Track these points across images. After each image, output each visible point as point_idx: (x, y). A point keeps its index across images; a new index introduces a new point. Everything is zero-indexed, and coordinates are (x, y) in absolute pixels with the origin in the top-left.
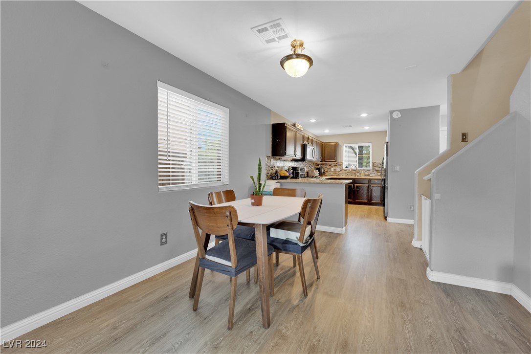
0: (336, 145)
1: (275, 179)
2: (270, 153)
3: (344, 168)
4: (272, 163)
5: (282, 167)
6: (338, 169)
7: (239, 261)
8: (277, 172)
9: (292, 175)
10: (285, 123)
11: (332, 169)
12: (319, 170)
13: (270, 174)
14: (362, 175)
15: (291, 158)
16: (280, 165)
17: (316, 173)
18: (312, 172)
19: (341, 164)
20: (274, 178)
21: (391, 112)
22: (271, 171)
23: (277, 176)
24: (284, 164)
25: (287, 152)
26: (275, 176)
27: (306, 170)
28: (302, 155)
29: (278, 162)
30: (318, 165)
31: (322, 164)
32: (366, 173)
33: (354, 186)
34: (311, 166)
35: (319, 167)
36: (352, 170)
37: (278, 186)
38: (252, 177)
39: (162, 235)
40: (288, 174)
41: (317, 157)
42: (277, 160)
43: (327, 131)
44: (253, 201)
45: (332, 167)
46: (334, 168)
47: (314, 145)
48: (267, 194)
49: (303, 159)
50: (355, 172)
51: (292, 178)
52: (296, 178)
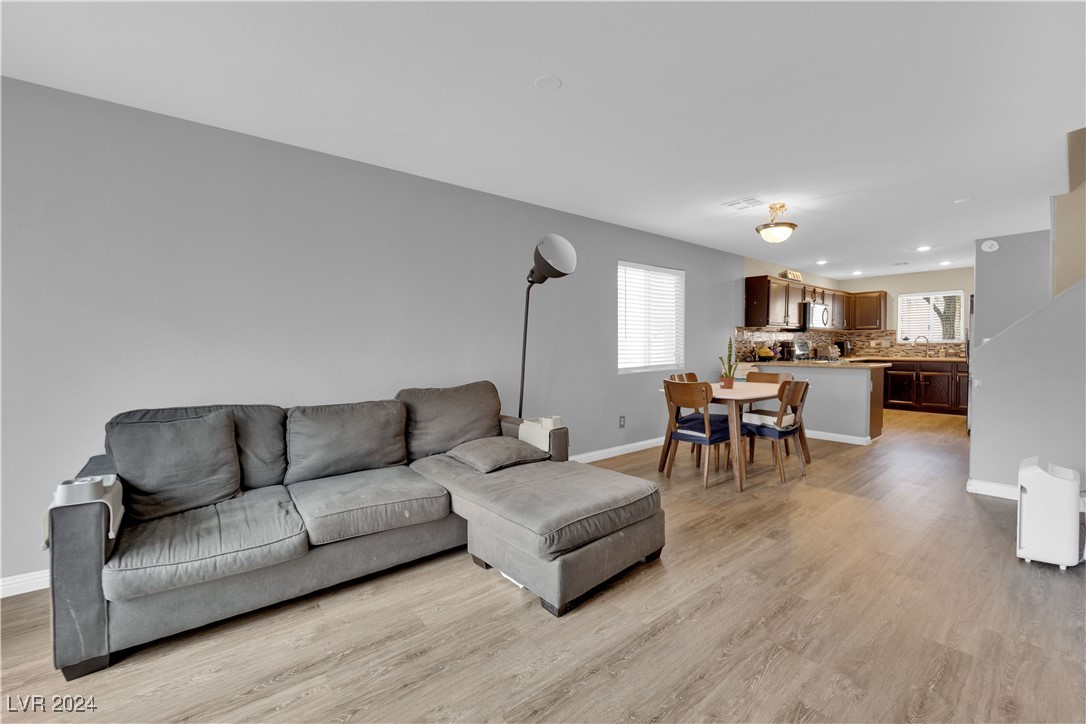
0: (882, 297)
1: (751, 361)
2: (741, 322)
3: (899, 340)
4: (745, 337)
5: (763, 343)
6: (885, 343)
7: (713, 433)
8: (753, 351)
9: (779, 356)
10: (767, 276)
11: (873, 343)
12: (841, 345)
13: (742, 353)
14: (940, 354)
15: (779, 328)
16: (760, 340)
17: (835, 351)
18: (826, 348)
19: (893, 333)
20: (748, 359)
21: (979, 243)
22: (744, 349)
23: (754, 356)
24: (766, 338)
25: (771, 320)
26: (751, 355)
27: (811, 345)
28: (800, 322)
29: (757, 334)
30: (842, 335)
31: (850, 334)
32: (951, 351)
33: (918, 376)
34: (823, 338)
35: (843, 339)
36: (918, 345)
37: (755, 370)
38: (721, 358)
39: (621, 417)
40: (772, 354)
41: (835, 322)
42: (753, 331)
43: (857, 273)
44: (723, 384)
45: (873, 339)
46: (878, 342)
47: (829, 302)
48: (738, 380)
49: (803, 327)
50: (924, 348)
51: (780, 359)
52: (788, 360)
